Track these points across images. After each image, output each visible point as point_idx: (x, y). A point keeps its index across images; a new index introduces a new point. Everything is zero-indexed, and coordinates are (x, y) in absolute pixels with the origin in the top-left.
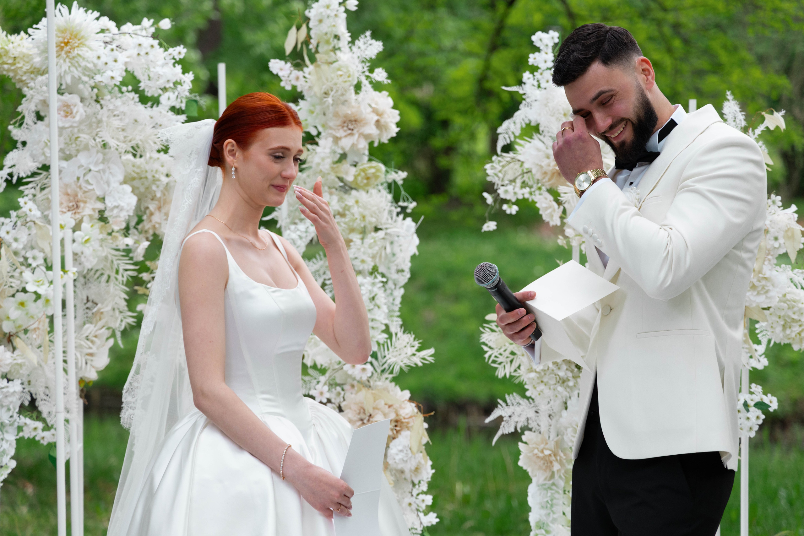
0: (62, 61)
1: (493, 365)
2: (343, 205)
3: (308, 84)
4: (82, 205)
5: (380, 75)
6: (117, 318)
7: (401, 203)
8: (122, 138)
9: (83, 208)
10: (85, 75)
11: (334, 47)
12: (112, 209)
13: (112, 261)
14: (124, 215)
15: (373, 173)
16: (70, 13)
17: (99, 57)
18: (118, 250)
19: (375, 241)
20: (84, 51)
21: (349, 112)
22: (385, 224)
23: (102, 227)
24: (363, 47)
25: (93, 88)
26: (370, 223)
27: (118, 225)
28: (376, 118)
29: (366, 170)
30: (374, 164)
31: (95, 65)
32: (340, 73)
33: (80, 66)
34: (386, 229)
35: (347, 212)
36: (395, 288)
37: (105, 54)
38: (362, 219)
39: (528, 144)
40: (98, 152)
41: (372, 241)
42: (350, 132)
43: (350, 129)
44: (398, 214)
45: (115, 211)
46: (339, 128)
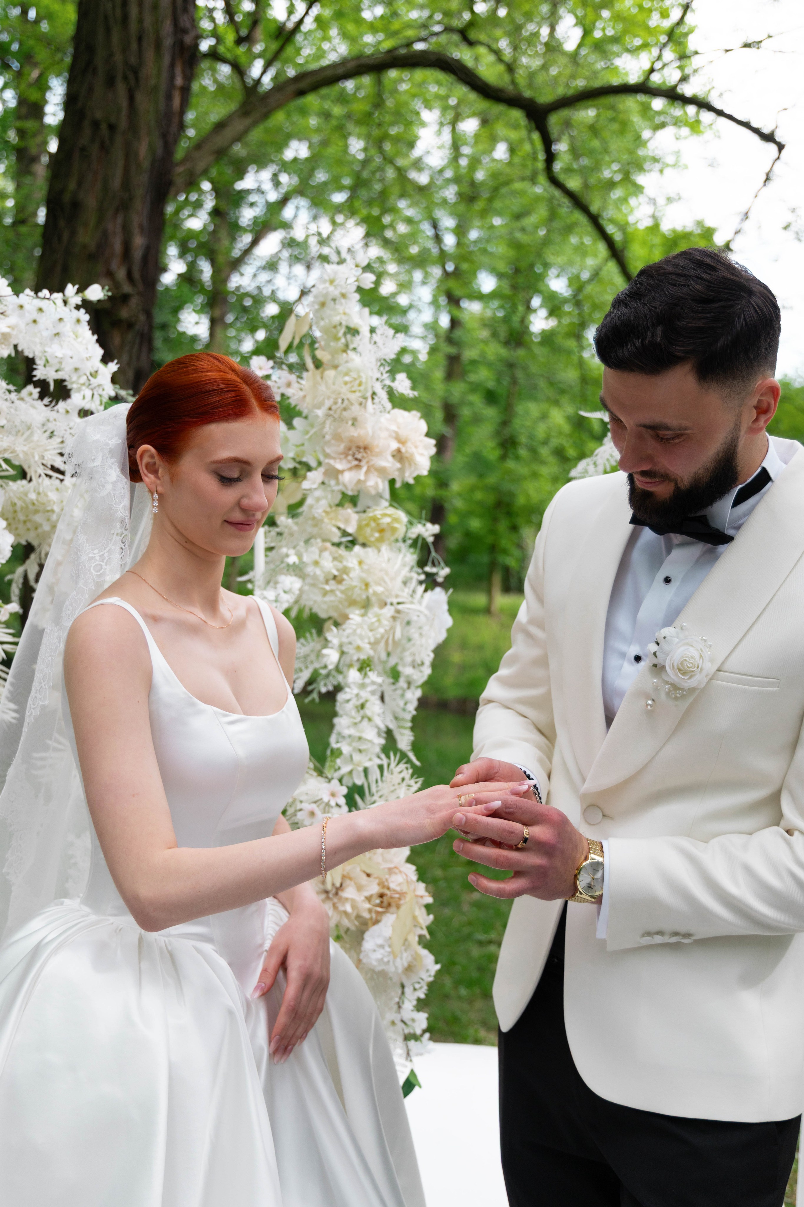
2: (340, 566)
3: (301, 394)
5: (403, 383)
7: (428, 569)
15: (388, 524)
19: (379, 620)
21: (355, 435)
22: (398, 596)
24: (380, 342)
26: (375, 593)
28: (394, 445)
29: (379, 519)
30: (393, 511)
32: (347, 379)
34: (399, 603)
35: (345, 576)
36: (409, 688)
38: (364, 587)
41: (374, 620)
42: (356, 463)
43: (356, 459)
44: (421, 583)
46: (342, 456)
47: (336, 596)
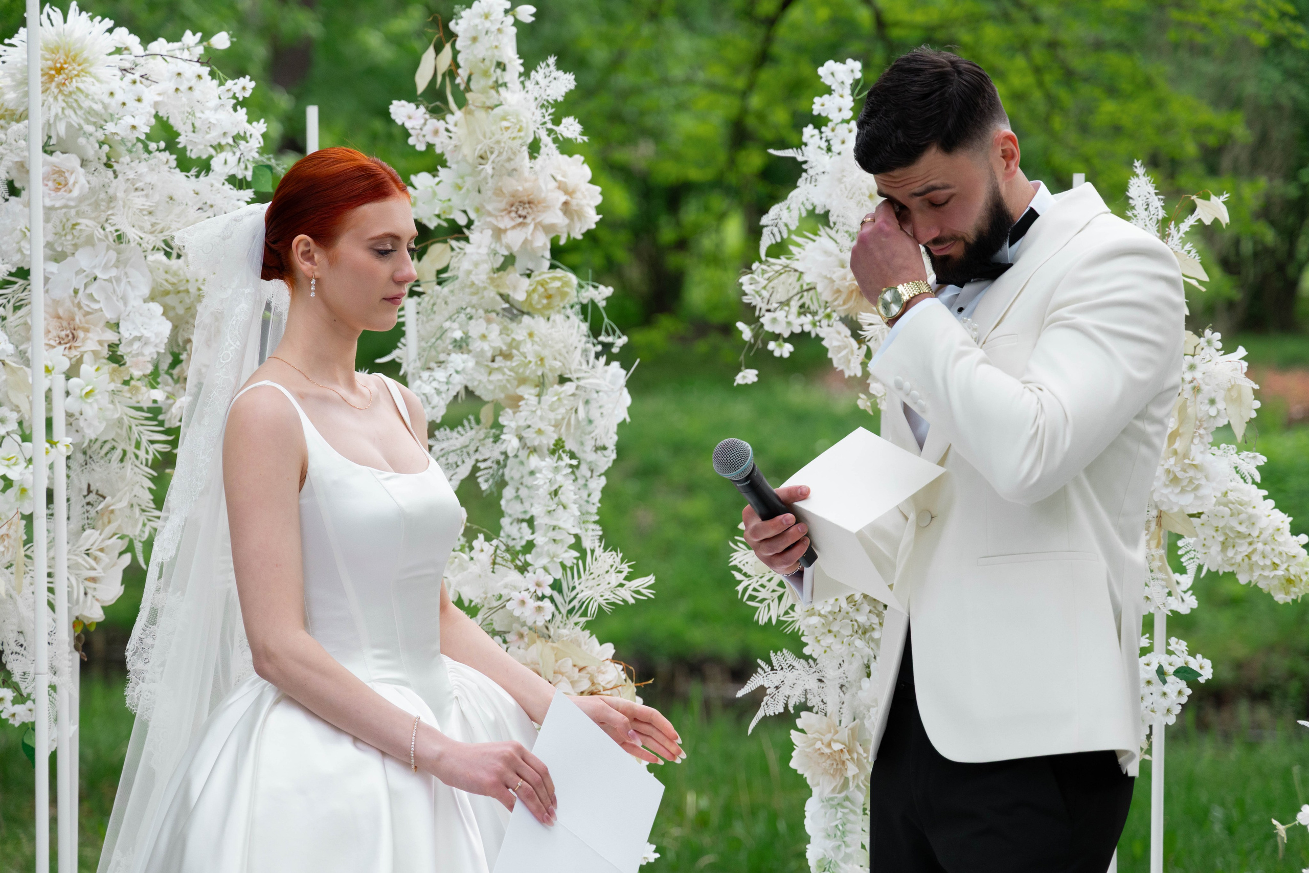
0: (51, 100)
1: (750, 603)
2: (509, 339)
3: (453, 142)
4: (81, 334)
5: (571, 128)
6: (137, 521)
7: (603, 338)
8: (148, 226)
9: (84, 340)
10: (88, 122)
11: (496, 82)
12: (131, 343)
13: (130, 428)
14: (150, 352)
15: (558, 288)
16: (65, 21)
17: (112, 94)
18: (140, 409)
19: (559, 399)
20: (87, 84)
21: (520, 188)
22: (577, 371)
23: (114, 371)
24: (543, 83)
25: (101, 144)
26: (552, 369)
27: (139, 368)
28: (563, 198)
29: (547, 283)
30: (559, 273)
31: (106, 107)
32: (505, 124)
33: (81, 107)
34: (578, 378)
35: (515, 352)
36: (592, 476)
37: (123, 88)
38: (539, 363)
39: (811, 243)
40: (108, 248)
41: (555, 398)
42: (521, 220)
43: (520, 216)
44: (598, 356)
45: (136, 345)
46: (504, 213)
47: (504, 374)
